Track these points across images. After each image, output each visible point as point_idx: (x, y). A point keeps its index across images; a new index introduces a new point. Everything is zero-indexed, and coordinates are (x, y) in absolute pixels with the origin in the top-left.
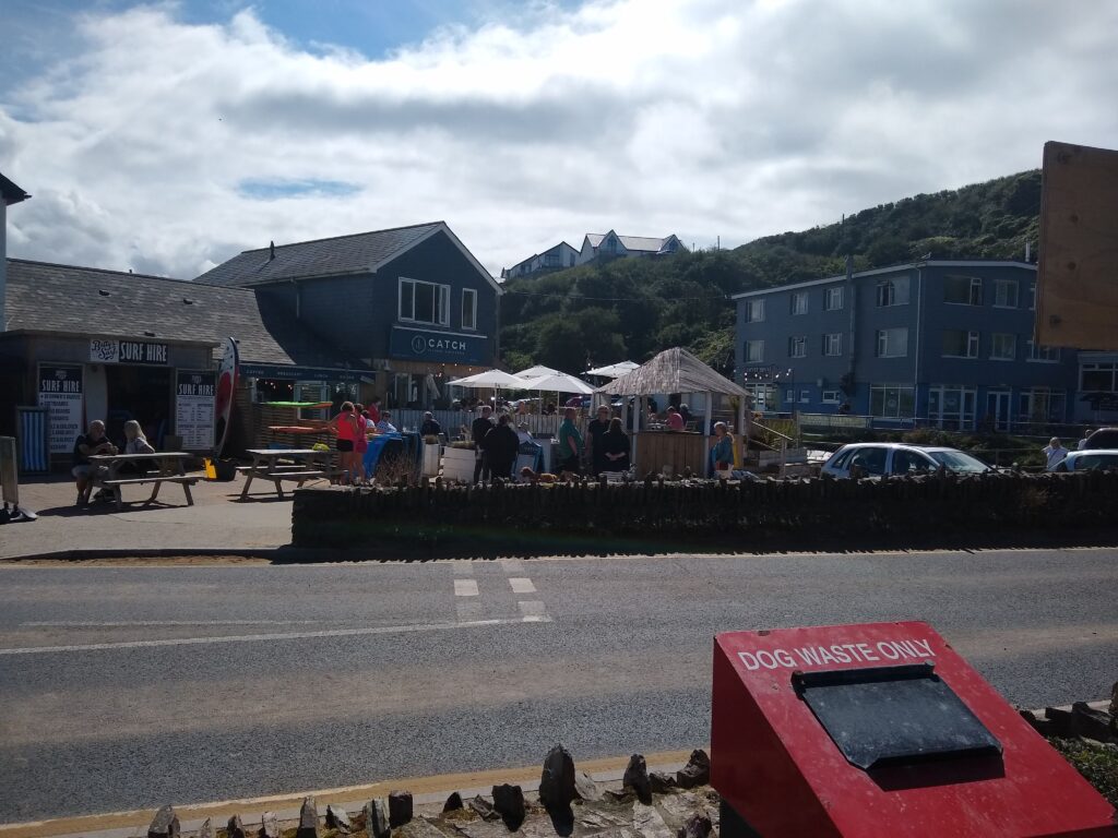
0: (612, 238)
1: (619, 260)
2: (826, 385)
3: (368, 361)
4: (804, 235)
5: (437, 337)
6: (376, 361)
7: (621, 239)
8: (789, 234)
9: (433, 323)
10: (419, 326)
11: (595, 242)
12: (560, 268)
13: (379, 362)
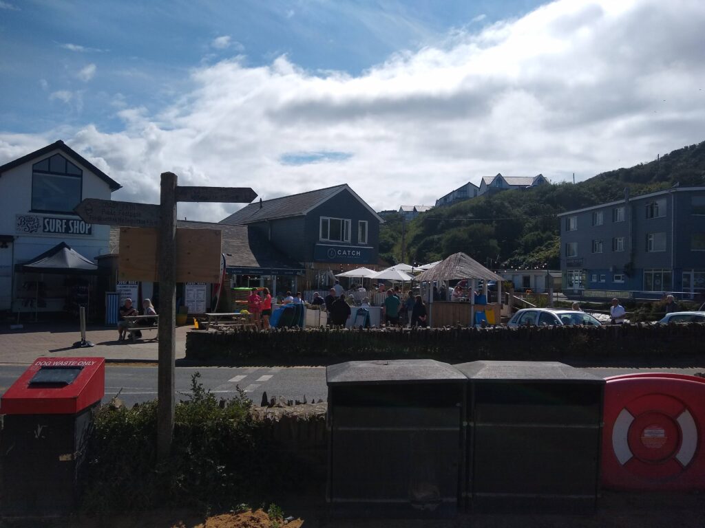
0: (499, 179)
1: (502, 192)
2: (616, 270)
3: (302, 264)
4: (632, 170)
5: (343, 249)
6: (306, 263)
7: (506, 179)
8: (622, 170)
9: (340, 241)
10: (332, 243)
11: (488, 182)
12: (466, 198)
13: (308, 264)
